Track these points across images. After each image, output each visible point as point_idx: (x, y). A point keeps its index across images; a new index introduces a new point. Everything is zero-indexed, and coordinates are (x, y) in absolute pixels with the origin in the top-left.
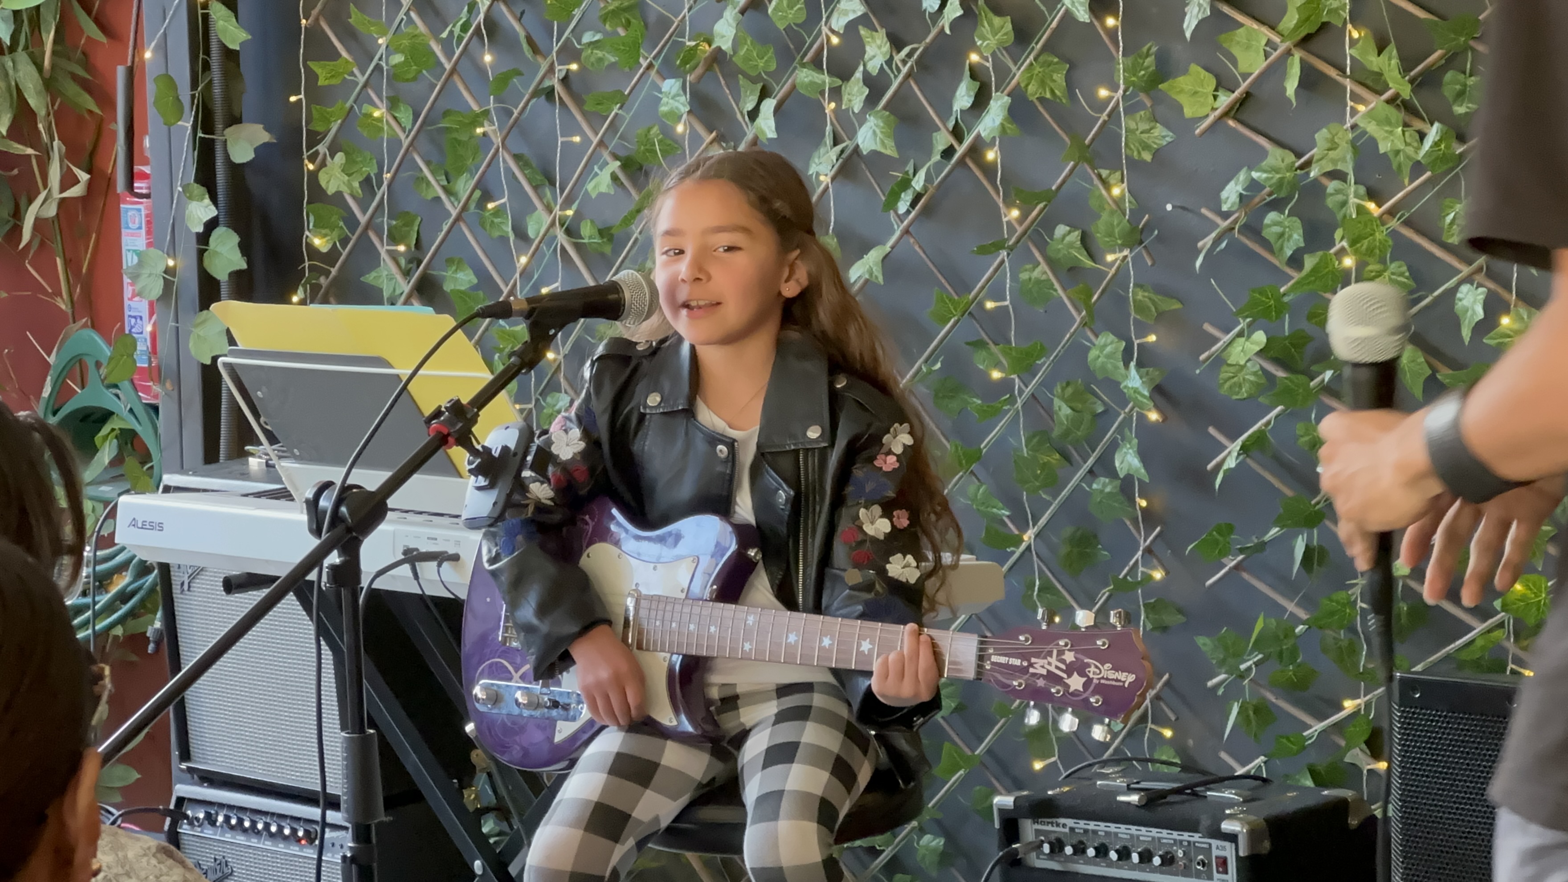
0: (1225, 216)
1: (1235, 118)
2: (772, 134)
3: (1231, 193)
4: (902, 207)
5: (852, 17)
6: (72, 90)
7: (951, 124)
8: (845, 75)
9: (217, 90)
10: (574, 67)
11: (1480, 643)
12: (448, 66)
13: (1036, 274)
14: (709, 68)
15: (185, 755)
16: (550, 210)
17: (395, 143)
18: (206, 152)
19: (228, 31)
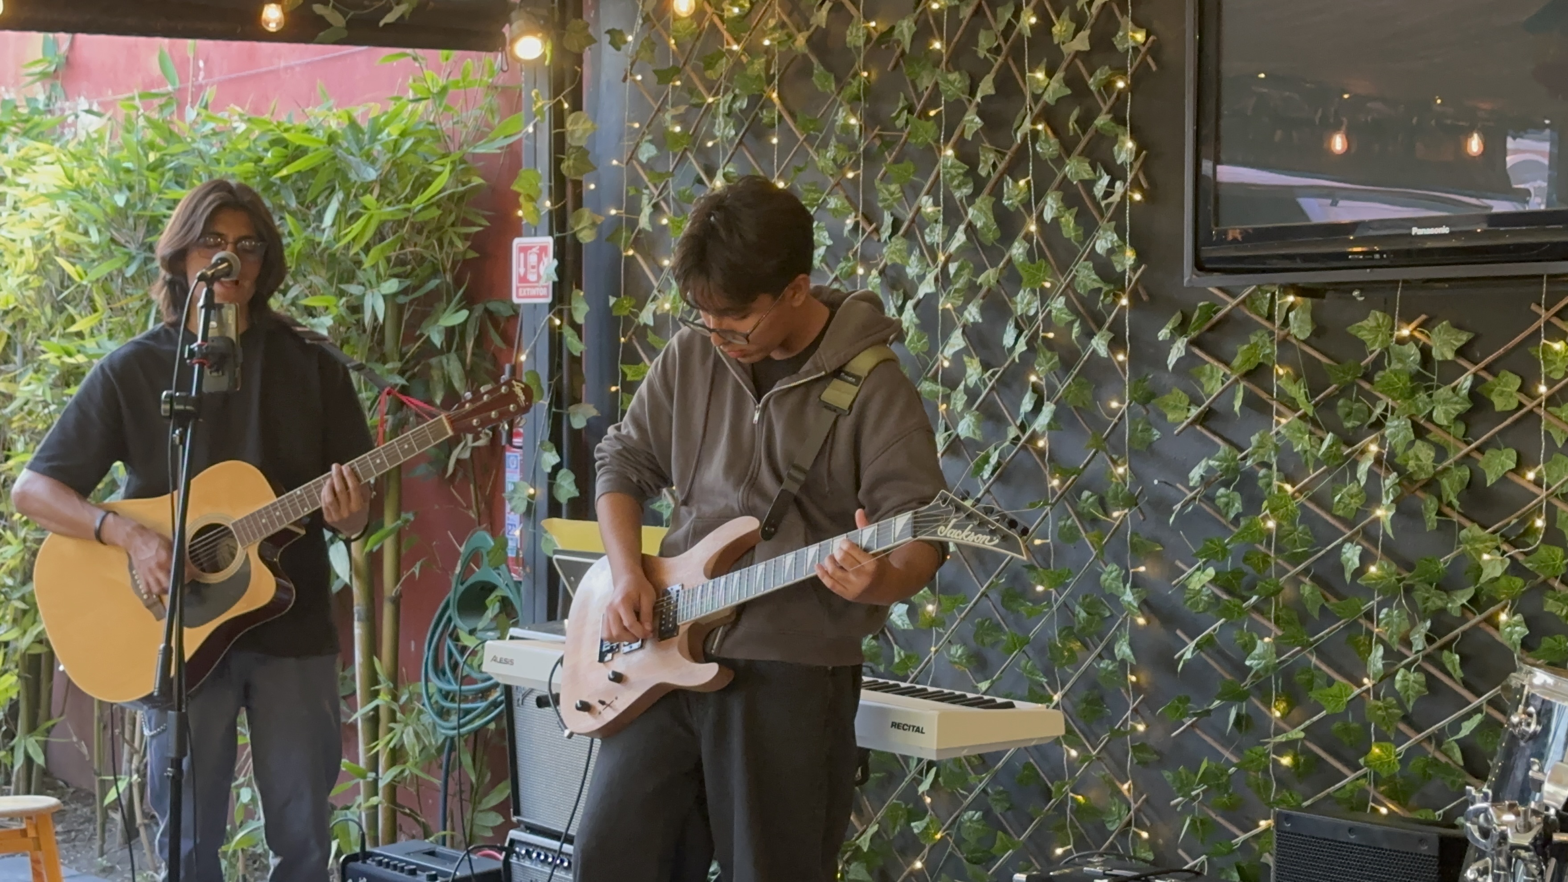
0: (1192, 489)
1: (1201, 424)
3: (1196, 474)
4: (986, 474)
5: (957, 348)
7: (1018, 422)
8: (954, 387)
9: (566, 382)
11: (1348, 787)
13: (1069, 522)
15: (517, 812)
18: (557, 422)
19: (574, 345)
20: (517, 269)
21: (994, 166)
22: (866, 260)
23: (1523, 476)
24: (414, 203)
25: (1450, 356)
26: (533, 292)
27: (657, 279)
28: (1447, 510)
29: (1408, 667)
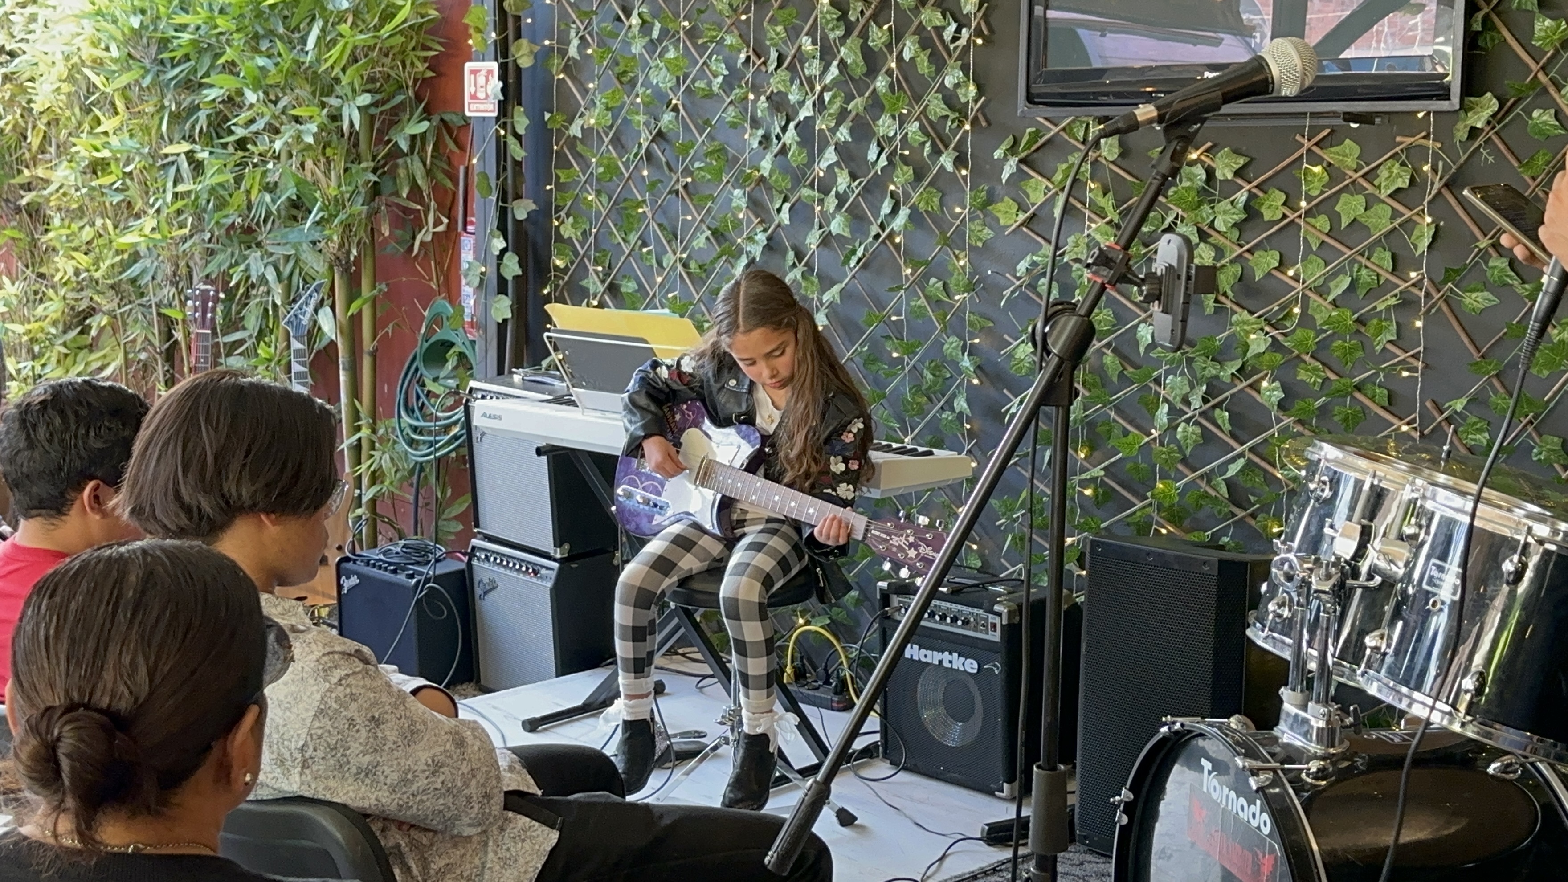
0: (1019, 279)
1: (1027, 227)
2: (787, 222)
3: (1022, 267)
4: (852, 264)
5: (830, 162)
6: (440, 176)
7: (879, 222)
8: (827, 193)
9: (510, 181)
10: (689, 180)
11: (1138, 514)
12: (627, 175)
13: (919, 303)
14: (758, 184)
15: (477, 525)
16: (675, 254)
17: (598, 213)
18: (503, 213)
19: (517, 151)
20: (469, 88)
21: (862, 12)
22: (755, 88)
23: (1285, 273)
24: (382, 31)
25: (1230, 176)
26: (482, 107)
27: (583, 99)
28: (1222, 299)
29: (1188, 421)
